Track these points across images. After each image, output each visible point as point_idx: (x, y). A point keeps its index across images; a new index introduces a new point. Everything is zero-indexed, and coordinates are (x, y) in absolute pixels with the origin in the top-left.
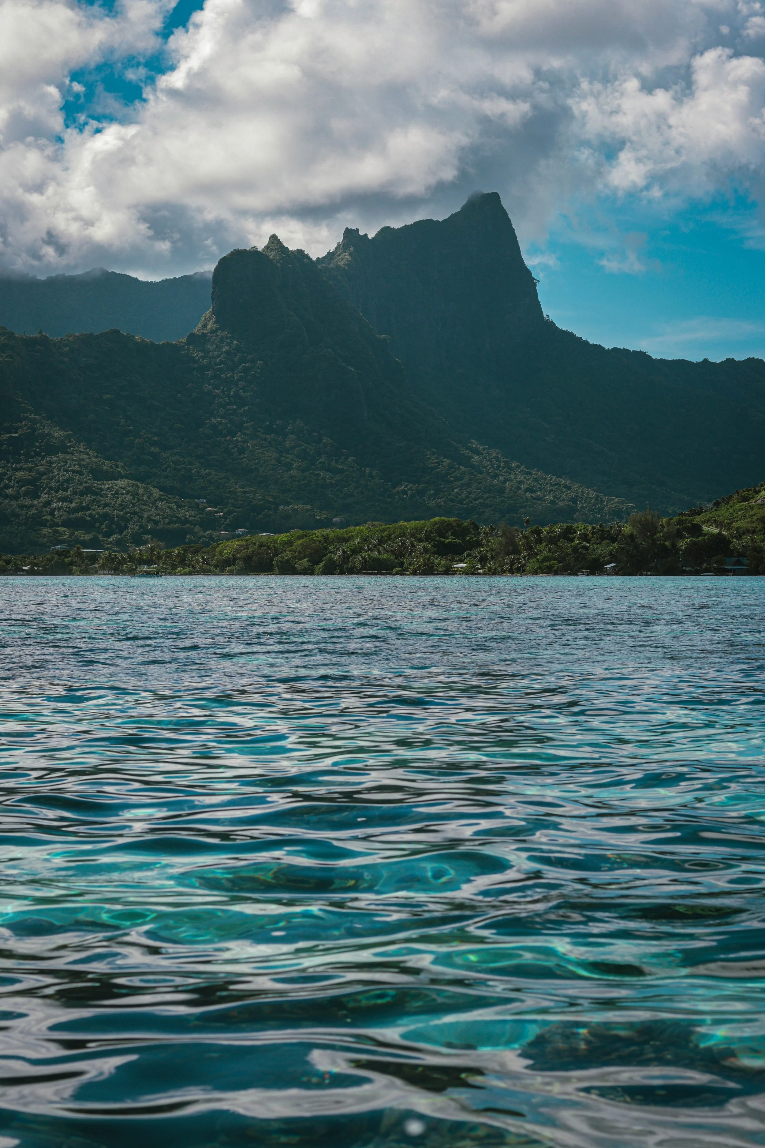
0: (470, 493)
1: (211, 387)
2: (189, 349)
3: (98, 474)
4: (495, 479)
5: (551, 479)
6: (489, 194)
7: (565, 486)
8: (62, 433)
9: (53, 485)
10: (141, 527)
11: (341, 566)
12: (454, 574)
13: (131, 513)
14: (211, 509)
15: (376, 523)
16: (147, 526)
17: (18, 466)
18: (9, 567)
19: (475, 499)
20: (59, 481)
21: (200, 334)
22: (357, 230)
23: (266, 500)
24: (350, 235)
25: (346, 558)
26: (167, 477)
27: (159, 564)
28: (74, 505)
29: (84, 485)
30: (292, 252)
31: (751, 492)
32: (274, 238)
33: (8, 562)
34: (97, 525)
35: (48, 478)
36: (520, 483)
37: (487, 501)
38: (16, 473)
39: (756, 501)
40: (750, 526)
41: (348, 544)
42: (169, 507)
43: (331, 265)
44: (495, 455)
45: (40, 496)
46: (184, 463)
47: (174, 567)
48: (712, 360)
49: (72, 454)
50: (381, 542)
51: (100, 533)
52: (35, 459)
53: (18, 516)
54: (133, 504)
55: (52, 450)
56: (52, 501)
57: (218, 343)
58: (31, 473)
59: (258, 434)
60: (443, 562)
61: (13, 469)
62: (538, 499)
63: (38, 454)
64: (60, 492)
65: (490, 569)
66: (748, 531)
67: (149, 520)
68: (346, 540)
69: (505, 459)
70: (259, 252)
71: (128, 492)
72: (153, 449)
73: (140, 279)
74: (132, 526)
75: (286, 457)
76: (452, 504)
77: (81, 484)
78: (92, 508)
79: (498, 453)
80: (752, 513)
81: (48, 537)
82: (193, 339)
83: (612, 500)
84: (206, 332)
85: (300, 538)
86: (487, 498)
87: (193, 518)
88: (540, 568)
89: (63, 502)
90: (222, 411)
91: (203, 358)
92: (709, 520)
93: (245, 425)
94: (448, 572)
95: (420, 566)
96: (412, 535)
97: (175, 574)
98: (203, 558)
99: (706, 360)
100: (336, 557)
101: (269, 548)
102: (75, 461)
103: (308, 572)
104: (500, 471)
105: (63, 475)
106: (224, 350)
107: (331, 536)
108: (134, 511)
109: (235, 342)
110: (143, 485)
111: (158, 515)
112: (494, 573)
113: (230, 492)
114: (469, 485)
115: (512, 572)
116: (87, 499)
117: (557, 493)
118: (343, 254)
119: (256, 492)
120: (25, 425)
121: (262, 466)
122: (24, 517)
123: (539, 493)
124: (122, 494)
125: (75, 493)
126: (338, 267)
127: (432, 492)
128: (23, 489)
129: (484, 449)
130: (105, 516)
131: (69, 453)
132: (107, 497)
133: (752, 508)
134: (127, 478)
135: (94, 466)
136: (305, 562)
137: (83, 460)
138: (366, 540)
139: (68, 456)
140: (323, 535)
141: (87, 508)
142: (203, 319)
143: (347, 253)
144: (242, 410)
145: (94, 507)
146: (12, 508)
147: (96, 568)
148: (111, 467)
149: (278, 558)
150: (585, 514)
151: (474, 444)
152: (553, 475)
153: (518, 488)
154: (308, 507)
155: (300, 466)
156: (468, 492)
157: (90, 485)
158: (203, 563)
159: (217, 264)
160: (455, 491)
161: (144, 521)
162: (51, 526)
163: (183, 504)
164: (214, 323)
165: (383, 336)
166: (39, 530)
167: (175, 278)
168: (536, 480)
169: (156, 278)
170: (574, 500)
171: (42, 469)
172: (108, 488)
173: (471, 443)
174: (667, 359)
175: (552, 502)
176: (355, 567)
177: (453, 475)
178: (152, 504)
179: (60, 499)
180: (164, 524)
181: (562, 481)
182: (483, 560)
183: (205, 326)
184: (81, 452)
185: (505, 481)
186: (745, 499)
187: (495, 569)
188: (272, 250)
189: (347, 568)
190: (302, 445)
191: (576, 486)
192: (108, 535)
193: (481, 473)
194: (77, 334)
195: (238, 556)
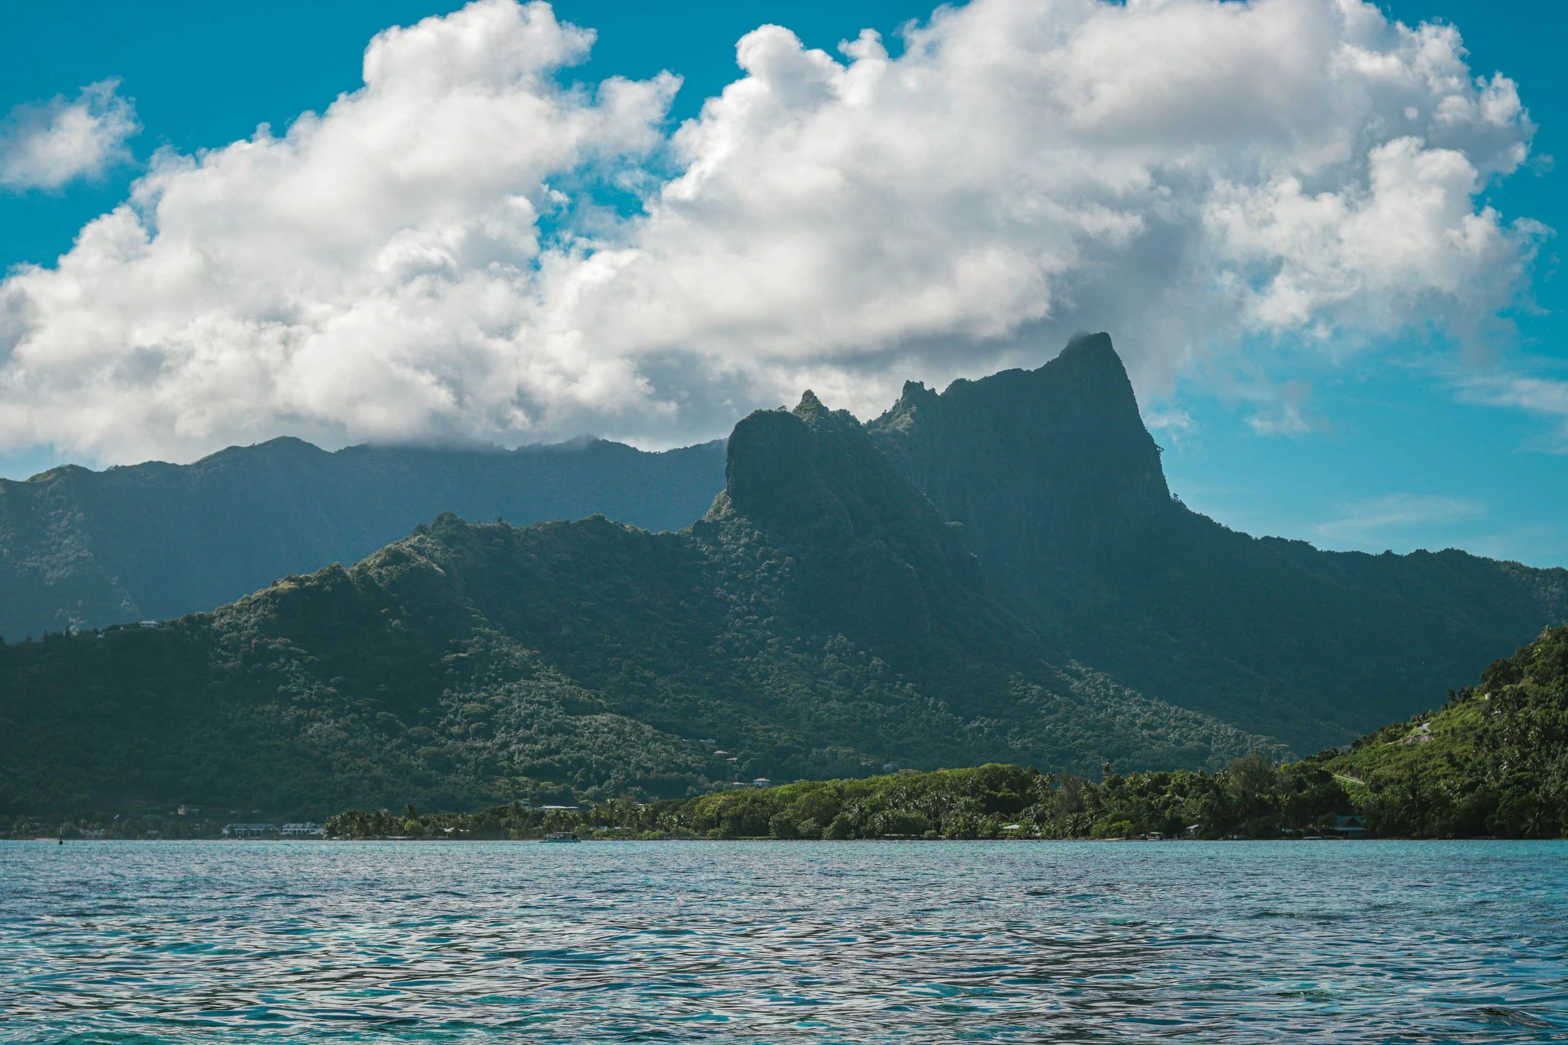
0: (1067, 730)
1: (724, 592)
2: (695, 541)
3: (572, 707)
4: (1102, 712)
5: (1177, 712)
6: (1096, 335)
7: (1196, 721)
8: (526, 652)
9: (513, 720)
10: (628, 776)
11: (856, 828)
12: (1003, 839)
13: (615, 758)
14: (721, 752)
15: (910, 771)
16: (635, 775)
17: (468, 696)
18: (427, 829)
19: (1074, 739)
20: (520, 715)
21: (710, 521)
22: (922, 383)
23: (795, 740)
24: (912, 389)
25: (863, 817)
26: (664, 710)
27: (622, 826)
28: (539, 747)
29: (553, 720)
30: (833, 413)
31: (1400, 729)
32: (809, 395)
33: (425, 823)
34: (569, 773)
35: (506, 712)
36: (1134, 718)
37: (1090, 741)
38: (465, 706)
39: (1405, 741)
40: (1395, 774)
41: (868, 799)
42: (665, 750)
43: (887, 430)
44: (1102, 679)
45: (495, 736)
46: (687, 692)
47: (642, 828)
48: (1396, 552)
49: (539, 679)
50: (910, 797)
51: (572, 784)
52: (489, 687)
53: (465, 762)
54: (618, 746)
55: (511, 675)
56: (510, 742)
57: (734, 534)
58: (483, 706)
59: (785, 653)
60: (989, 823)
61: (460, 700)
62: (1159, 738)
63: (494, 681)
64: (521, 731)
65: (1049, 832)
66: (1392, 781)
67: (638, 766)
68: (866, 794)
69: (1116, 686)
70: (789, 413)
71: (611, 730)
72: (646, 673)
73: (640, 450)
74: (616, 776)
75: (823, 684)
76: (1043, 745)
77: (550, 720)
78: (563, 751)
79: (1106, 678)
80: (1398, 756)
81: (505, 789)
82: (701, 528)
83: (1258, 739)
84: (718, 518)
85: (805, 790)
86: (1089, 737)
87: (696, 764)
88: (1108, 830)
89: (525, 743)
90: (738, 623)
91: (715, 553)
92: (1342, 766)
93: (769, 641)
94: (996, 835)
95: (959, 827)
96: (954, 787)
97: (640, 839)
98: (679, 817)
99: (1388, 552)
100: (850, 816)
101: (763, 803)
102: (541, 689)
103: (814, 835)
104: (1109, 701)
105: (526, 708)
106: (742, 542)
107: (847, 788)
108: (619, 755)
109: (757, 532)
110: (633, 721)
111: (650, 760)
112: (1053, 836)
113: (747, 730)
114: (1065, 720)
115: (1075, 835)
116: (557, 739)
117: (1184, 730)
118: (903, 415)
119: (782, 730)
120: (477, 642)
121: (790, 696)
122: (473, 763)
123: (1160, 730)
124: (603, 733)
125: (541, 731)
126: (895, 433)
127: (1016, 729)
128: (473, 726)
129: (1087, 672)
130: (580, 762)
131: (533, 679)
132: (583, 736)
133: (1399, 750)
134: (610, 711)
135: (567, 696)
136: (810, 823)
137: (553, 688)
138: (891, 794)
139: (532, 683)
140: (835, 788)
141: (557, 751)
142: (715, 502)
143: (908, 415)
144: (765, 621)
145: (566, 750)
146: (458, 752)
147: (540, 830)
148: (590, 697)
149: (775, 817)
150: (1221, 758)
151: (1075, 665)
152: (1180, 707)
153: (1132, 724)
154: (850, 750)
155: (841, 695)
156: (1064, 729)
157: (560, 720)
158: (679, 824)
159: (733, 429)
160: (1047, 727)
161: (631, 768)
162: (508, 775)
163: (684, 746)
164: (731, 506)
165: (954, 523)
166: (494, 780)
167: (686, 448)
168: (1156, 713)
169: (662, 448)
170: (1207, 740)
171: (497, 699)
172: (585, 725)
173: (1071, 664)
174: (1336, 551)
175: (1178, 742)
176: (875, 829)
177: (1044, 707)
178: (643, 745)
179: (521, 740)
180: (657, 772)
181: (1191, 714)
182: (1040, 819)
183: (717, 511)
184: (550, 677)
185: (1115, 715)
186: (1393, 738)
187: (1055, 832)
188: (806, 411)
189: (865, 831)
190: (844, 668)
191: (1210, 720)
192: (584, 786)
193: (1082, 703)
194: (547, 522)
195: (724, 815)
